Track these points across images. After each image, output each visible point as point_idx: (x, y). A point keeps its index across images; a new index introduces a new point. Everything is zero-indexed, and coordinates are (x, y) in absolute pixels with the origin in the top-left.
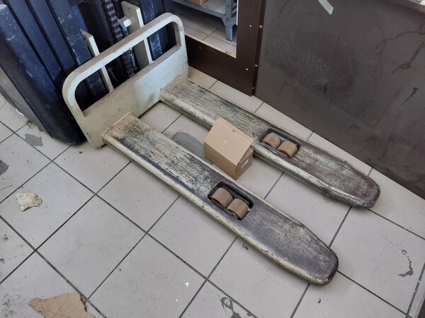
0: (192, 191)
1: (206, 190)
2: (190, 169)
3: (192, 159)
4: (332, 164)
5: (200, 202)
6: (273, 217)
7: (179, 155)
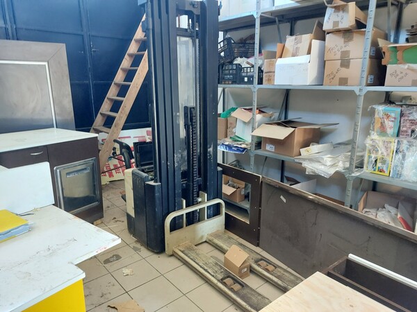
0: (213, 276)
1: (220, 277)
2: (214, 267)
3: (216, 264)
4: (292, 278)
5: (215, 281)
6: (253, 293)
7: (210, 261)
